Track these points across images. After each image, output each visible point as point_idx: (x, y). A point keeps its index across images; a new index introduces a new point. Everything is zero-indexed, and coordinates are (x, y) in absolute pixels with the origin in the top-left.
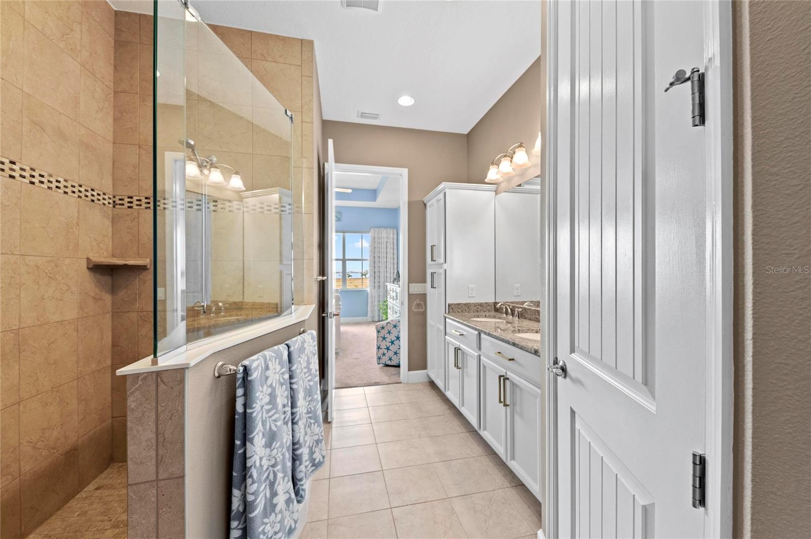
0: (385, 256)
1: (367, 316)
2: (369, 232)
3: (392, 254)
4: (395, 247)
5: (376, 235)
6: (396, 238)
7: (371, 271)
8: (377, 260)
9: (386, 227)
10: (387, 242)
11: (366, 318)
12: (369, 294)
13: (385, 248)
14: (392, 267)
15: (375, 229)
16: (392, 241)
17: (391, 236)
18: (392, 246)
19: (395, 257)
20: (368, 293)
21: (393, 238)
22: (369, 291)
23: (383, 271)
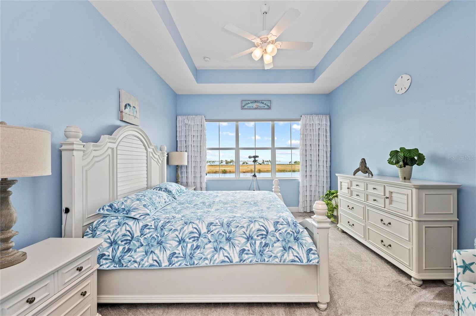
0: (317, 144)
1: (298, 206)
2: (299, 120)
3: (325, 142)
4: (328, 134)
5: (308, 122)
6: (329, 124)
7: (303, 160)
8: (308, 148)
9: (317, 114)
10: (319, 129)
11: (297, 207)
12: (301, 185)
13: (317, 136)
14: (325, 155)
15: (306, 116)
16: (325, 128)
17: (324, 122)
18: (325, 134)
19: (329, 144)
20: (299, 183)
21: (326, 125)
22: (300, 180)
23: (315, 159)
